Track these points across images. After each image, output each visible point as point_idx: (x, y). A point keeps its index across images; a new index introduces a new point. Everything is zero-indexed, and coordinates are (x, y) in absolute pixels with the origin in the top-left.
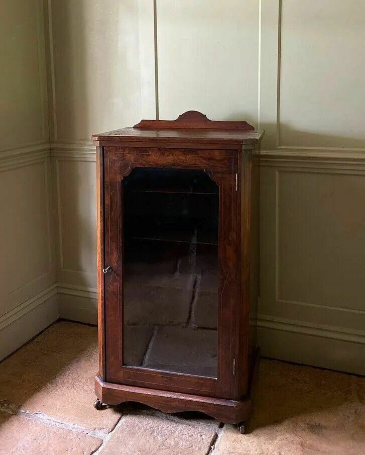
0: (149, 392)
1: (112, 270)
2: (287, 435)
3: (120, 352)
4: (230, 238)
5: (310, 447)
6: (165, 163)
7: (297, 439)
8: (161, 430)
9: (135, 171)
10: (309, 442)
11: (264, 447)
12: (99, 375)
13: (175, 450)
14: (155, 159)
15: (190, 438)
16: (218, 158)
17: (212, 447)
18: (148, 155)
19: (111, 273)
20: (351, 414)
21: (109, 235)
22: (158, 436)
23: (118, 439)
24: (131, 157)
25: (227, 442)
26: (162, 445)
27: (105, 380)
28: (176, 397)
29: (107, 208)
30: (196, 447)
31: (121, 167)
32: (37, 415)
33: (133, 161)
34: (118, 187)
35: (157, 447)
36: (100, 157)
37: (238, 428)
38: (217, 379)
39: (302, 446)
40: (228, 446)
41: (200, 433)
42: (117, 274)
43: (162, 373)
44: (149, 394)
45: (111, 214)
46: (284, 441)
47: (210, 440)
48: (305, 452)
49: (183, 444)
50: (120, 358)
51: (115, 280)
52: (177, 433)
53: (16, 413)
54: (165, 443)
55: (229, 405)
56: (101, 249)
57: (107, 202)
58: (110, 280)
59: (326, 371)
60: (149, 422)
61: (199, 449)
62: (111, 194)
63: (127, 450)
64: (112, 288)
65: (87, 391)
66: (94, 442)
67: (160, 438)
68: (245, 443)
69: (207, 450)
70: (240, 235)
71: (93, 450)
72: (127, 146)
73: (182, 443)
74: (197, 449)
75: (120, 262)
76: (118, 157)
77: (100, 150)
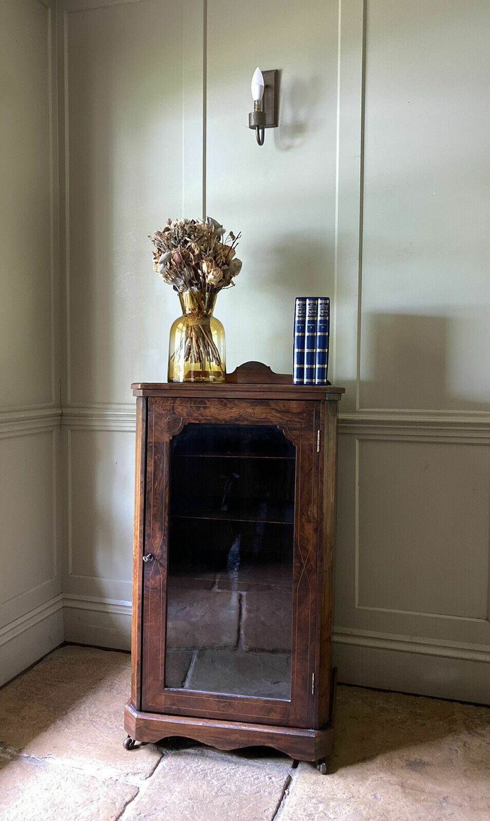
0: (200, 723)
1: (154, 558)
2: (382, 775)
3: (162, 668)
4: (309, 512)
5: (413, 787)
6: (227, 417)
7: (394, 779)
8: (216, 773)
9: (187, 428)
10: (411, 782)
11: (354, 789)
12: (131, 703)
13: (237, 796)
14: (215, 413)
15: (256, 782)
16: (295, 411)
17: (286, 792)
18: (205, 408)
19: (151, 563)
20: (459, 748)
21: (151, 511)
22: (214, 781)
23: (159, 785)
24: (184, 411)
25: (306, 785)
26: (220, 790)
27: (140, 710)
28: (236, 728)
29: (150, 476)
30: (265, 791)
31: (169, 423)
32: (47, 760)
33: (185, 415)
34: (165, 449)
35: (214, 794)
36: (143, 410)
37: (318, 767)
38: (290, 701)
39: (402, 786)
40: (307, 790)
41: (268, 774)
42: (161, 564)
43: (218, 696)
44: (199, 724)
45: (154, 484)
46: (379, 782)
47: (282, 783)
48: (407, 793)
49: (246, 789)
50: (161, 678)
51: (157, 572)
52: (238, 775)
53: (15, 757)
54: (224, 788)
55: (306, 735)
56: (140, 530)
57: (150, 469)
58: (150, 572)
59: (421, 698)
60: (199, 764)
61: (270, 793)
62: (156, 457)
63: (173, 798)
64: (153, 582)
65: (112, 728)
66: (127, 791)
67: (216, 783)
68: (328, 785)
69: (279, 795)
70: (321, 509)
71: (127, 800)
72: (178, 395)
73: (245, 787)
74: (266, 794)
75: (165, 548)
76: (166, 410)
77: (143, 402)
